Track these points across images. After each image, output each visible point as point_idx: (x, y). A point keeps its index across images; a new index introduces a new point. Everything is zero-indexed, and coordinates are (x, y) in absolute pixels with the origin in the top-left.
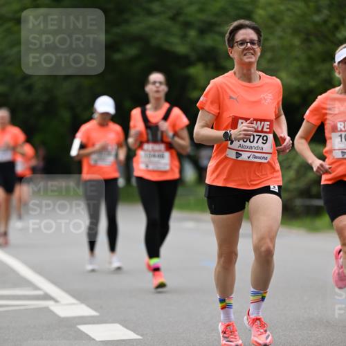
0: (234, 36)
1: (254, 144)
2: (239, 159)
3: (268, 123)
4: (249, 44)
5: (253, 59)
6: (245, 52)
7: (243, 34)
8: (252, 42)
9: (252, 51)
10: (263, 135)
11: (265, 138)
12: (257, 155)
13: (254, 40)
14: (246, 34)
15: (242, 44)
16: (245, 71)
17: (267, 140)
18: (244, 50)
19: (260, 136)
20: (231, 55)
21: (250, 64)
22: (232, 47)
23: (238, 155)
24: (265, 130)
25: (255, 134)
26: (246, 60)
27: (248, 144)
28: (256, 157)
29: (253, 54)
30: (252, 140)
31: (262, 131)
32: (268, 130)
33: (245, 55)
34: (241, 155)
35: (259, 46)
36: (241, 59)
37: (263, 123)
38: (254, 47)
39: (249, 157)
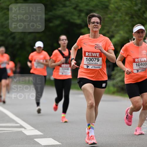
0: (90, 20)
1: (94, 62)
2: (88, 68)
3: (99, 53)
4: (96, 24)
5: (97, 30)
7: (94, 19)
8: (97, 23)
10: (97, 58)
11: (98, 59)
12: (95, 66)
13: (98, 22)
14: (95, 20)
15: (93, 23)
16: (93, 34)
17: (99, 60)
19: (96, 59)
20: (89, 27)
21: (96, 31)
22: (90, 24)
23: (88, 67)
24: (97, 56)
25: (94, 58)
26: (94, 30)
27: (91, 62)
28: (95, 67)
30: (92, 60)
31: (96, 57)
32: (99, 56)
33: (94, 28)
35: (100, 24)
37: (96, 53)
38: (98, 25)
39: (92, 67)
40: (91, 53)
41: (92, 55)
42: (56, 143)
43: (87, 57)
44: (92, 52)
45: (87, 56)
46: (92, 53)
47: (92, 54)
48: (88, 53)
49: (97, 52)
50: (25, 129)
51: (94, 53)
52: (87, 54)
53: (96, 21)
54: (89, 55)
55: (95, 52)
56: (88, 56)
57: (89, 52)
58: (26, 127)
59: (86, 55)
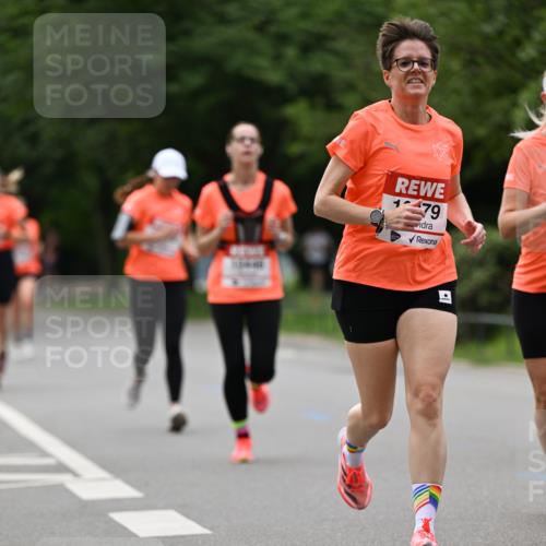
0: (392, 50)
2: (396, 242)
3: (443, 185)
4: (416, 65)
5: (422, 90)
6: (410, 78)
7: (408, 48)
8: (422, 62)
9: (421, 77)
10: (433, 204)
11: (436, 210)
12: (424, 236)
13: (425, 59)
14: (413, 49)
15: (405, 64)
16: (409, 109)
17: (438, 213)
18: (408, 73)
19: (429, 206)
20: (387, 82)
21: (417, 97)
22: (389, 69)
23: (395, 236)
24: (437, 196)
26: (411, 90)
28: (421, 240)
29: (422, 82)
31: (433, 198)
32: (442, 197)
33: (409, 82)
34: (399, 236)
35: (434, 68)
36: (403, 89)
37: (435, 184)
38: (424, 69)
39: (411, 241)
40: (418, 182)
41: (418, 190)
42: (193, 528)
43: (397, 198)
44: (421, 179)
45: (400, 194)
46: (423, 183)
47: (419, 186)
48: (406, 181)
49: (438, 181)
50: (75, 474)
51: (429, 184)
52: (401, 185)
53: (415, 55)
54: (407, 188)
55: (433, 181)
56: (404, 192)
57: (410, 178)
58: (79, 471)
59: (397, 190)
